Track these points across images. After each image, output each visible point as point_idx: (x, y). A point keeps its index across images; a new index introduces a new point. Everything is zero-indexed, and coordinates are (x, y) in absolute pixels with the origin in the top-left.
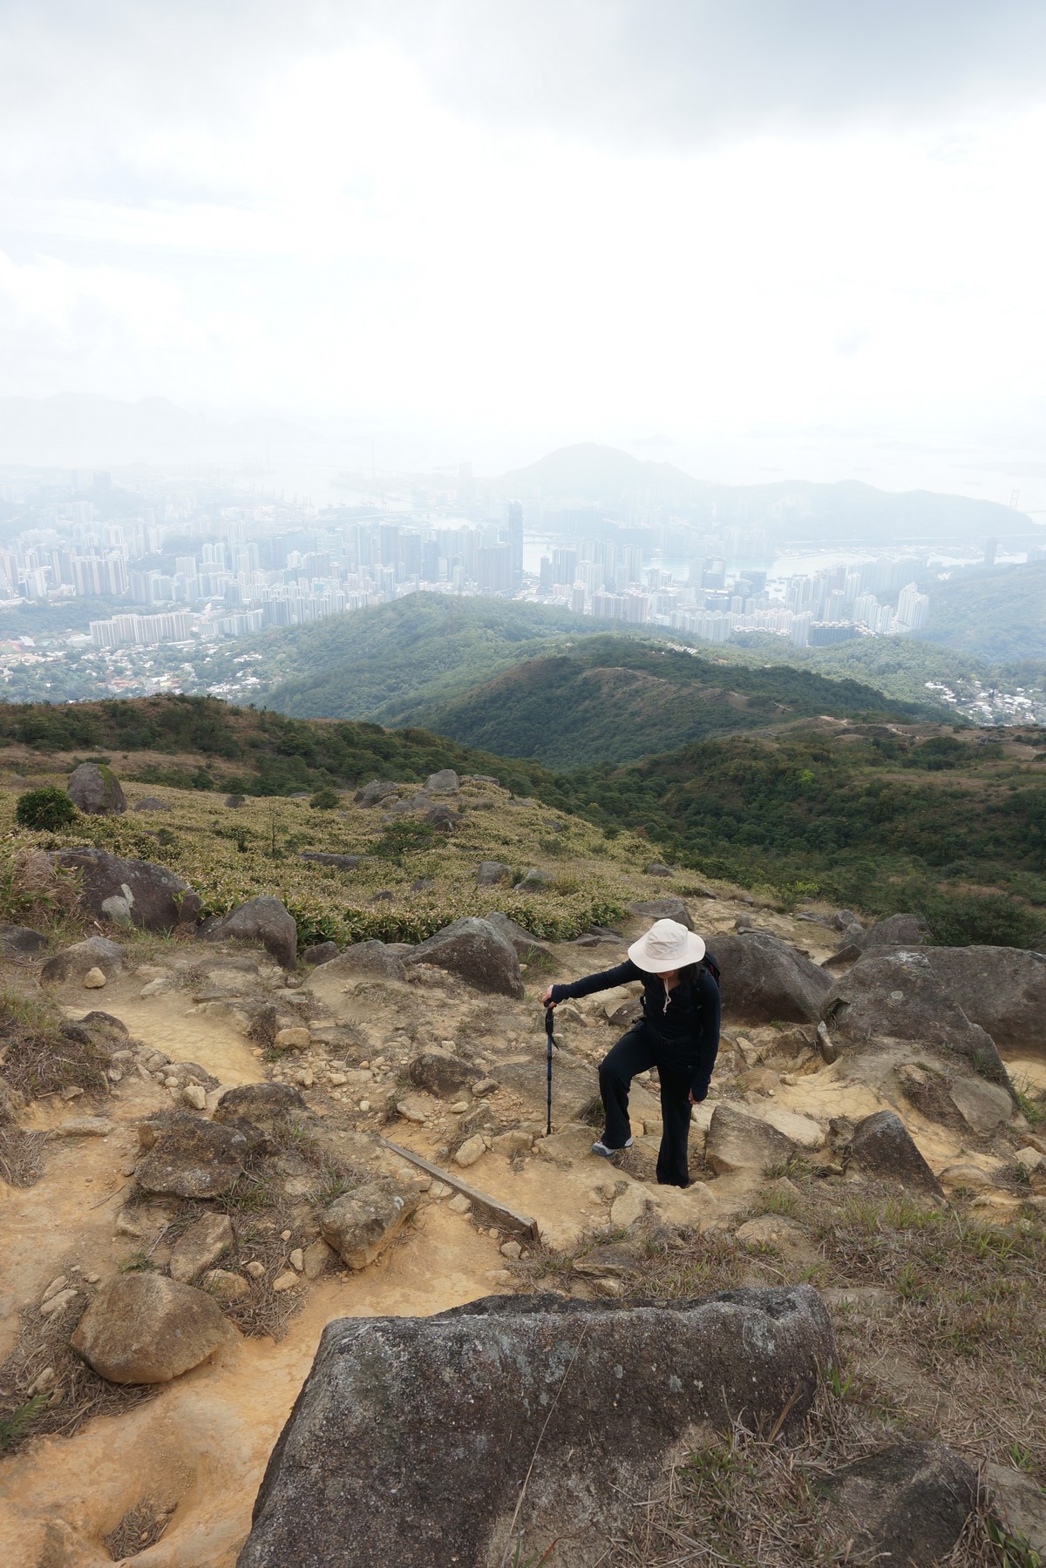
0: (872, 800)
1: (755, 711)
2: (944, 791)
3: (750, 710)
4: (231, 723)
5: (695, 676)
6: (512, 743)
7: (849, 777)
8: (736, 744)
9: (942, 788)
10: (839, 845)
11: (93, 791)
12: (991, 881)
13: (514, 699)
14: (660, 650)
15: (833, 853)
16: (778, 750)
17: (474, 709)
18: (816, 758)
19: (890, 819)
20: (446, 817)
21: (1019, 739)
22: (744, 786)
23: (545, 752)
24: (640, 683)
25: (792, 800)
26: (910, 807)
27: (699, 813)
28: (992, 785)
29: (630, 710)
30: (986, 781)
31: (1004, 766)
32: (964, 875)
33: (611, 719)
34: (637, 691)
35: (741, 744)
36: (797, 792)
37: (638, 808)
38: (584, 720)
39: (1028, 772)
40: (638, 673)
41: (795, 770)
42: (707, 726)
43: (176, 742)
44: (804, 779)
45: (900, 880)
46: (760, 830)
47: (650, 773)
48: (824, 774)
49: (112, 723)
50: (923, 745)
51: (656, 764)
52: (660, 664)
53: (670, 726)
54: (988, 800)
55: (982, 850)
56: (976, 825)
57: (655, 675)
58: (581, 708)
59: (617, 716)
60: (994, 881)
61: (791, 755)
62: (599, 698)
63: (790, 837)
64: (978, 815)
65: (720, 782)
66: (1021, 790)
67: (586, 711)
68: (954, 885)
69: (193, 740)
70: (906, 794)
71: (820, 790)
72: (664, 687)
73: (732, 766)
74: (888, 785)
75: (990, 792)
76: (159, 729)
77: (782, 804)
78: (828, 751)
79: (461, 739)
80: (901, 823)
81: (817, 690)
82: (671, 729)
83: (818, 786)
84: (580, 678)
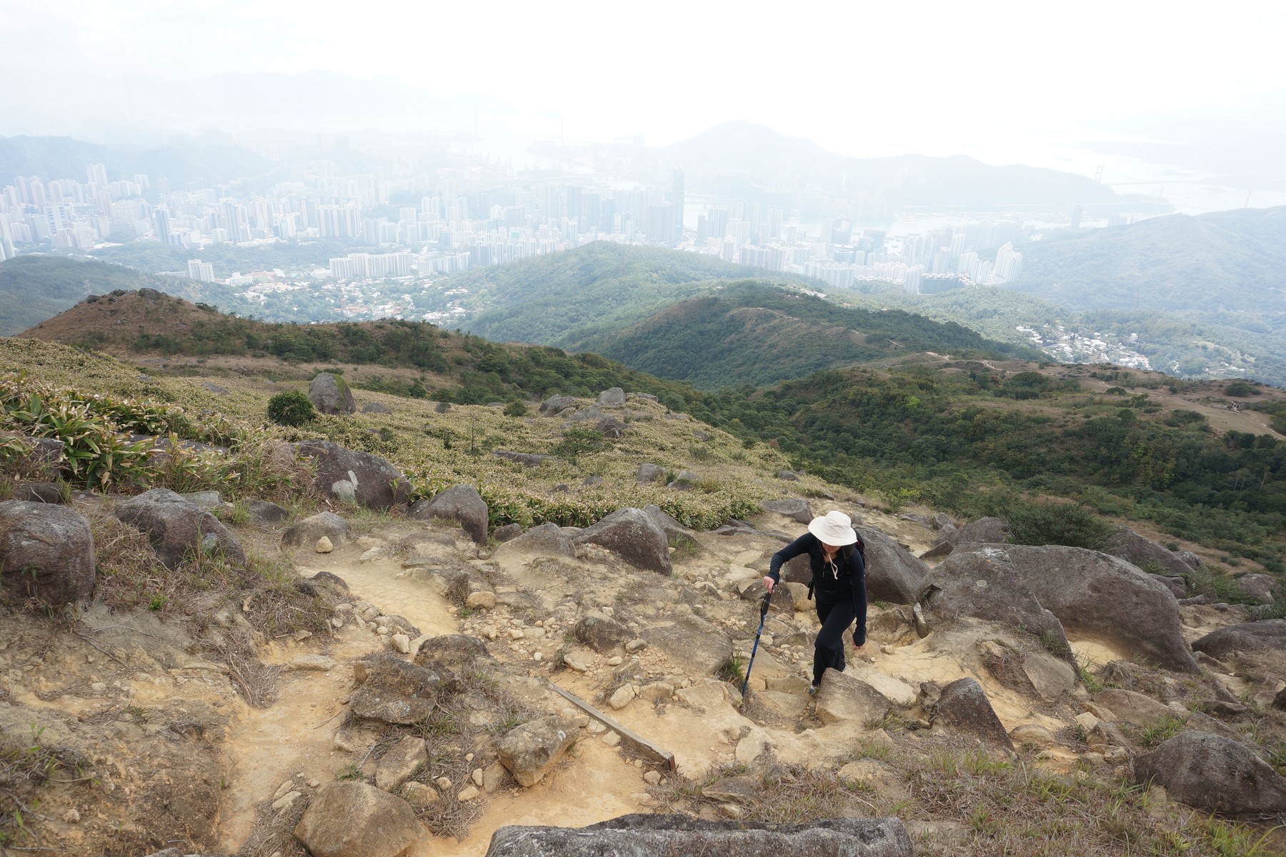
0: (968, 423)
1: (872, 346)
2: (1028, 417)
3: (869, 346)
4: (441, 344)
5: (823, 316)
6: (670, 368)
7: (949, 403)
8: (855, 373)
9: (1026, 415)
10: (938, 460)
11: (329, 395)
12: (1065, 493)
13: (673, 331)
14: (795, 294)
15: (933, 465)
16: (890, 379)
17: (639, 339)
18: (922, 387)
19: (982, 439)
20: (613, 426)
21: (1094, 375)
22: (860, 409)
23: (696, 376)
24: (777, 320)
25: (901, 421)
26: (999, 429)
27: (823, 429)
28: (1069, 413)
29: (768, 343)
30: (1065, 410)
31: (1080, 397)
32: (1043, 487)
33: (752, 350)
34: (774, 328)
35: (859, 374)
36: (905, 414)
37: (772, 424)
38: (730, 350)
39: (1100, 403)
40: (776, 313)
41: (904, 397)
42: (832, 358)
43: (397, 358)
44: (911, 404)
45: (988, 489)
46: (873, 445)
47: (783, 395)
48: (927, 400)
49: (346, 341)
50: (1013, 379)
51: (788, 388)
52: (794, 306)
53: (801, 357)
54: (1066, 426)
55: (1059, 467)
56: (1055, 446)
57: (790, 314)
58: (728, 340)
59: (757, 347)
60: (1067, 493)
61: (902, 384)
62: (743, 332)
63: (897, 452)
64: (1057, 438)
65: (841, 404)
66: (1093, 418)
67: (732, 343)
68: (1034, 495)
69: (411, 357)
70: (997, 418)
71: (924, 413)
72: (797, 325)
73: (851, 392)
74: (981, 411)
75: (1067, 419)
76: (383, 347)
77: (891, 425)
78: (932, 382)
79: (628, 363)
80: (991, 443)
81: (925, 330)
82: (801, 360)
83: (922, 410)
84: (728, 315)
